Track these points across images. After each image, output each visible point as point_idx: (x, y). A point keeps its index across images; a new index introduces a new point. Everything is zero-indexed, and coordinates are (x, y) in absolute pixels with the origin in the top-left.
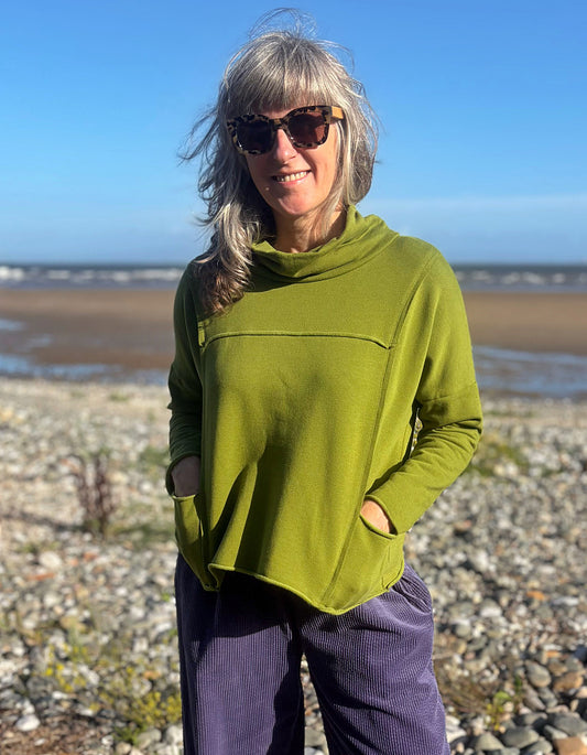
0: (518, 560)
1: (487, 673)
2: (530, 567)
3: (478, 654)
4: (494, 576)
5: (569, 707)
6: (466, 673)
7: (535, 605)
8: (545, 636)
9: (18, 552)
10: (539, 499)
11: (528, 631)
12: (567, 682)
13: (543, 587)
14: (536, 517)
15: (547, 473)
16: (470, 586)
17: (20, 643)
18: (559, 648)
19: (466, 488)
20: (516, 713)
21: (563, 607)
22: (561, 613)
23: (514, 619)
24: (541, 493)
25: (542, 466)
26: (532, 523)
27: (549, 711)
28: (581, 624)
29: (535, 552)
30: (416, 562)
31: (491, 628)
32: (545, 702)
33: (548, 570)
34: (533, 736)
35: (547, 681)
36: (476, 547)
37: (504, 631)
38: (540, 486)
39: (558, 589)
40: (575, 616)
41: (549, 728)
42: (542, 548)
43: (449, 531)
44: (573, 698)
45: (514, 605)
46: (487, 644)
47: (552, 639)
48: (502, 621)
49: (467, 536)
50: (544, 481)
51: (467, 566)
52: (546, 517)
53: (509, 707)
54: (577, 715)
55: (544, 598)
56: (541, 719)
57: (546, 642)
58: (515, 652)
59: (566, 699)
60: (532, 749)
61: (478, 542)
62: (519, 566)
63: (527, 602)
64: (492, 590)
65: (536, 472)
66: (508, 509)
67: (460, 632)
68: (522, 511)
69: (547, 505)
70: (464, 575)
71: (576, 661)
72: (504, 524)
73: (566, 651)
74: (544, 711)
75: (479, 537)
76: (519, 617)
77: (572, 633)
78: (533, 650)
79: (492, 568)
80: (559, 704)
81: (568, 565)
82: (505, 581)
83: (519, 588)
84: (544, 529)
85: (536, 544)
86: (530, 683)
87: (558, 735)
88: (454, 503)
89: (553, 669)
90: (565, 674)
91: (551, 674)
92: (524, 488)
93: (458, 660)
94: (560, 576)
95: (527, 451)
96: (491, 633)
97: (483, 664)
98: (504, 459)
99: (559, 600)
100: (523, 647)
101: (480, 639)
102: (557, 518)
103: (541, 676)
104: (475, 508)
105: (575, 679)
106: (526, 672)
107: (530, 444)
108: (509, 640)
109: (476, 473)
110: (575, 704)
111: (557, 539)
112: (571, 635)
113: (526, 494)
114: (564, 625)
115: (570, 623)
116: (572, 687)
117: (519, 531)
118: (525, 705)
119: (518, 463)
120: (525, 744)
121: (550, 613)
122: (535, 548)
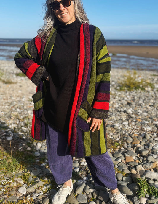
0: (139, 111)
1: (118, 138)
2: (141, 113)
3: (118, 133)
4: (131, 114)
5: (134, 149)
6: (112, 138)
7: (137, 122)
8: (136, 130)
10: (153, 97)
11: (133, 129)
12: (136, 142)
13: (142, 118)
16: (124, 117)
18: (138, 134)
19: (136, 93)
20: (120, 148)
21: (144, 123)
22: (143, 125)
23: (130, 125)
24: (154, 95)
26: (147, 102)
27: (128, 149)
28: (146, 128)
30: (114, 110)
31: (124, 127)
32: (128, 147)
33: (146, 114)
34: (121, 155)
35: (131, 142)
36: (130, 107)
37: (126, 128)
38: (155, 93)
39: (145, 119)
40: (146, 126)
41: (125, 154)
42: (147, 108)
43: (126, 103)
44: (135, 146)
45: (132, 122)
46: (121, 131)
47: (137, 131)
48: (127, 126)
49: (130, 104)
51: (125, 112)
52: (152, 101)
53: (119, 147)
55: (140, 121)
56: (125, 151)
57: (136, 132)
58: (127, 134)
59: (133, 147)
61: (131, 106)
62: (139, 113)
63: (135, 122)
64: (129, 117)
65: (155, 90)
66: (143, 98)
67: (115, 127)
68: (147, 99)
70: (123, 113)
71: (141, 137)
72: (140, 102)
73: (140, 135)
75: (133, 105)
76: (132, 125)
78: (131, 133)
79: (131, 112)
80: (131, 148)
81: (152, 113)
82: (134, 116)
83: (136, 118)
84: (150, 104)
86: (126, 141)
87: (127, 155)
88: (131, 96)
89: (134, 139)
90: (136, 140)
92: (150, 93)
93: (111, 134)
94: (148, 116)
95: (155, 85)
97: (117, 136)
98: (149, 86)
99: (144, 121)
100: (129, 132)
101: (120, 130)
102: (155, 101)
103: (130, 140)
104: (136, 98)
105: (138, 142)
106: (127, 139)
107: (157, 83)
108: (127, 130)
109: (140, 89)
110: (135, 148)
111: (152, 107)
112: (143, 131)
113: (150, 95)
114: (142, 128)
115: (144, 128)
116: (136, 144)
117: (144, 104)
118: (123, 147)
119: (152, 87)
120: (118, 157)
121: (140, 125)
122: (145, 108)
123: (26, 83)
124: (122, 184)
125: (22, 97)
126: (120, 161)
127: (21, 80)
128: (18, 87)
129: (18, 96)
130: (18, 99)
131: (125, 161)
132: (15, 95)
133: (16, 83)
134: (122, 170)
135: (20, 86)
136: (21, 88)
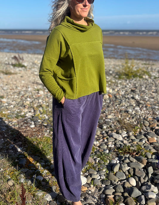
0: (145, 97)
1: (135, 122)
2: (148, 99)
3: (133, 118)
4: (139, 101)
5: (153, 131)
6: (129, 122)
7: (148, 108)
8: (149, 115)
9: (35, 90)
10: (153, 84)
11: (145, 113)
12: (153, 125)
13: (150, 104)
14: (151, 88)
15: (155, 78)
16: (134, 103)
17: (33, 109)
18: (152, 118)
19: (135, 81)
21: (155, 108)
22: (154, 109)
23: (143, 110)
24: (153, 83)
25: (154, 76)
26: (150, 89)
27: (148, 131)
28: (158, 112)
29: (150, 96)
30: (121, 97)
31: (137, 112)
32: (147, 129)
33: (152, 100)
34: (143, 137)
35: (148, 125)
36: (136, 94)
37: (140, 113)
38: (153, 81)
39: (154, 104)
40: (157, 110)
41: (147, 135)
42: (151, 95)
43: (130, 90)
45: (143, 107)
46: (135, 116)
47: (151, 115)
48: (140, 111)
49: (134, 91)
50: (155, 80)
51: (133, 98)
52: (154, 88)
53: (139, 130)
54: (154, 133)
55: (150, 106)
56: (146, 133)
57: (149, 116)
58: (142, 118)
59: (152, 129)
60: (143, 140)
61: (136, 93)
62: (145, 99)
63: (146, 107)
64: (138, 103)
65: (153, 78)
66: (145, 86)
67: (129, 113)
68: (148, 86)
69: (154, 85)
70: (132, 100)
71: (156, 121)
72: (143, 89)
73: (154, 118)
74: (147, 131)
75: (137, 92)
76: (144, 110)
77: (156, 114)
78: (146, 118)
79: (139, 99)
80: (150, 130)
81: (157, 99)
82: (142, 102)
83: (145, 104)
84: (153, 91)
85: (150, 94)
86: (144, 125)
87: (149, 137)
88: (132, 84)
89: (150, 122)
90: (153, 123)
91: (149, 123)
92: (149, 81)
93: (128, 119)
94: (155, 101)
95: (151, 73)
96: (136, 113)
97: (134, 120)
98: (145, 74)
99: (153, 106)
100: (144, 117)
101: (134, 114)
102: (156, 88)
103: (147, 124)
104: (137, 85)
105: (155, 124)
106: (144, 122)
107: (152, 71)
108: (141, 115)
109: (138, 77)
110: (154, 130)
111: (155, 93)
112: (155, 115)
113: (150, 83)
114: (154, 112)
115: (156, 112)
116: (154, 126)
117: (147, 91)
118: (142, 130)
119: (149, 75)
120: (141, 138)
121: (151, 109)
122: (150, 95)
123: (26, 73)
124: (153, 162)
125: (27, 87)
126: (144, 142)
127: (20, 70)
128: (19, 77)
129: (23, 86)
130: (24, 89)
131: (148, 142)
132: (19, 85)
133: (16, 74)
134: (149, 150)
135: (21, 77)
136: (22, 78)
